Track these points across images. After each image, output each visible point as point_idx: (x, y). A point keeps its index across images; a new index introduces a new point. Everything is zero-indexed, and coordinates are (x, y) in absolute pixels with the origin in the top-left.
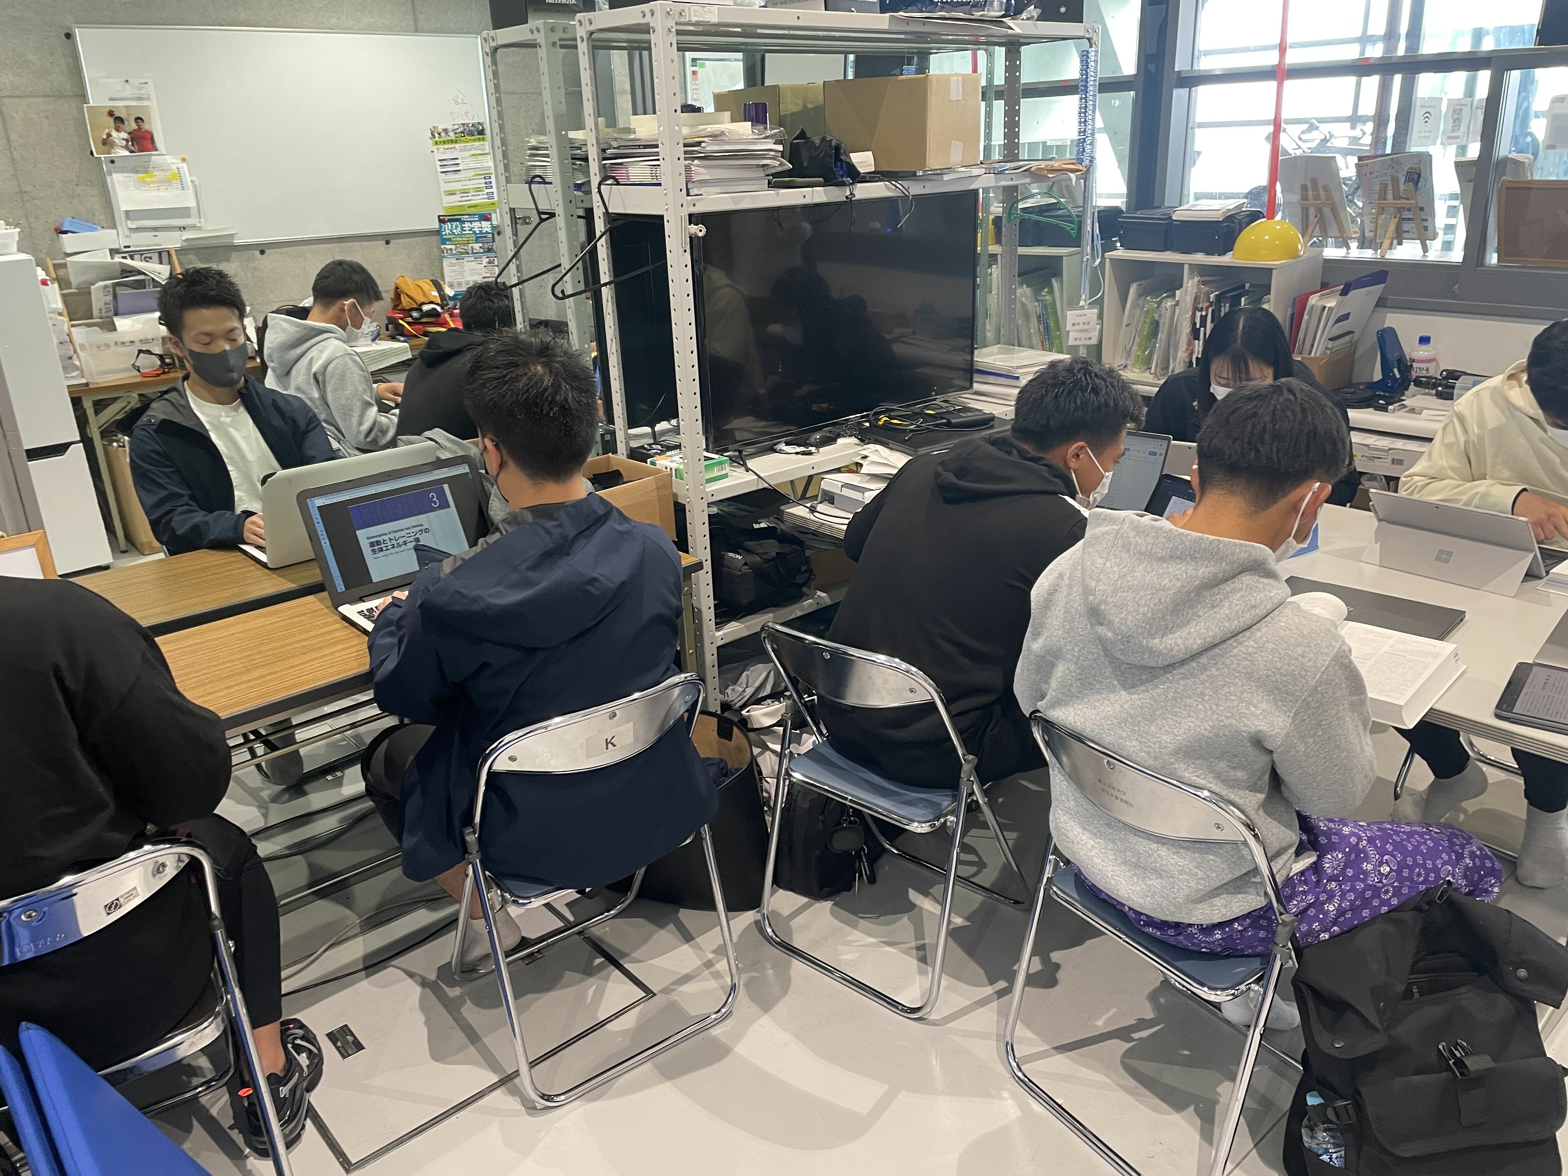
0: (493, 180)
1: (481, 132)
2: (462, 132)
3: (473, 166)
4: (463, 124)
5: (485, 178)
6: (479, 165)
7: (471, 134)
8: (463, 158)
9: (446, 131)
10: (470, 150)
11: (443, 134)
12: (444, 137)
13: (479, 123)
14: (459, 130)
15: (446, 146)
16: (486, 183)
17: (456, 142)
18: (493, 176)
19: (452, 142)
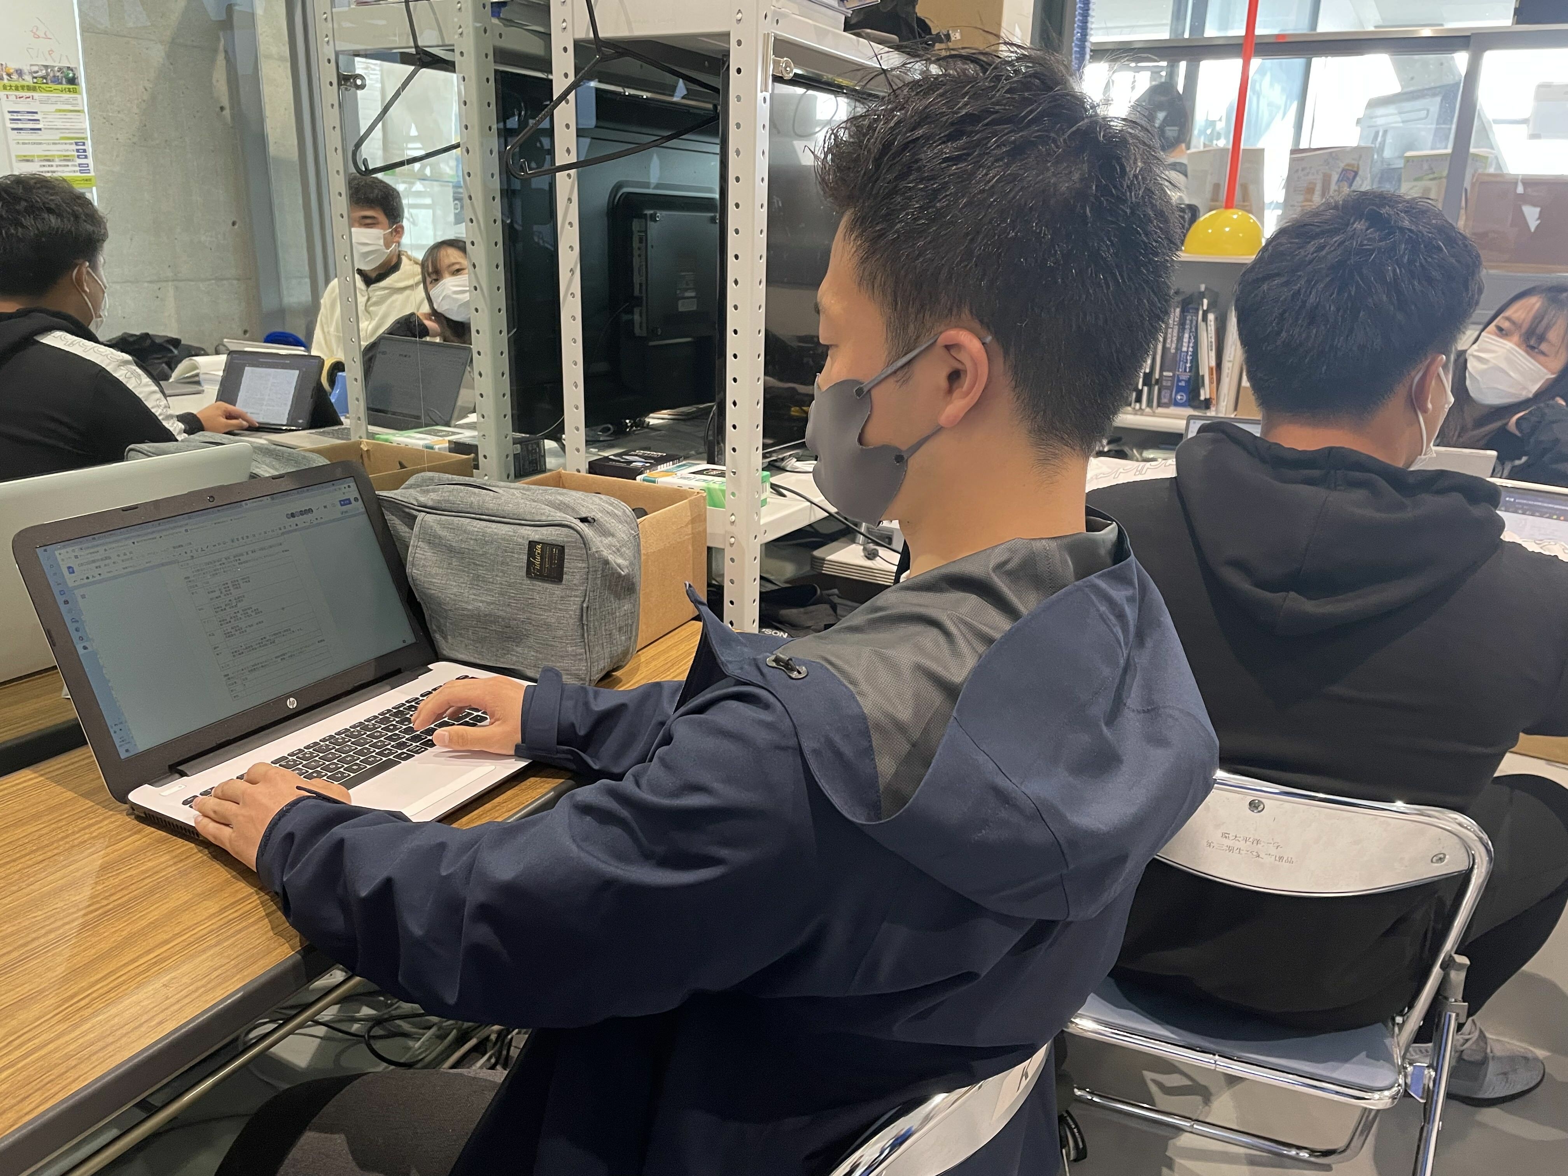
0: (89, 146)
1: (72, 81)
2: (43, 77)
3: (59, 124)
4: (46, 67)
5: (76, 144)
6: (68, 125)
7: (56, 80)
8: (45, 113)
9: (20, 73)
10: (56, 103)
11: (15, 77)
12: (16, 80)
13: (68, 68)
14: (40, 74)
15: (20, 93)
16: (78, 151)
17: (34, 89)
18: (89, 143)
19: (29, 88)
